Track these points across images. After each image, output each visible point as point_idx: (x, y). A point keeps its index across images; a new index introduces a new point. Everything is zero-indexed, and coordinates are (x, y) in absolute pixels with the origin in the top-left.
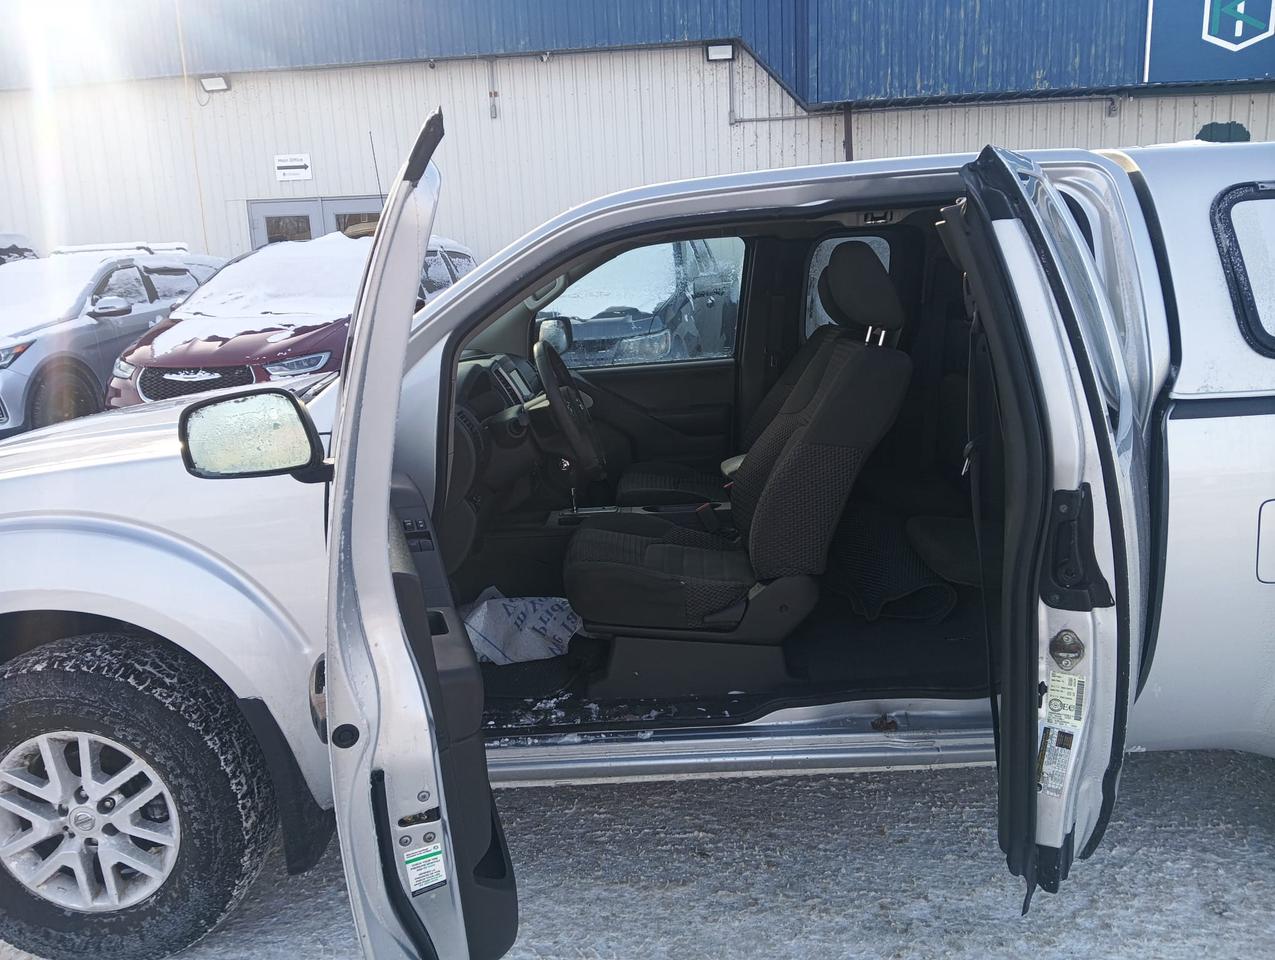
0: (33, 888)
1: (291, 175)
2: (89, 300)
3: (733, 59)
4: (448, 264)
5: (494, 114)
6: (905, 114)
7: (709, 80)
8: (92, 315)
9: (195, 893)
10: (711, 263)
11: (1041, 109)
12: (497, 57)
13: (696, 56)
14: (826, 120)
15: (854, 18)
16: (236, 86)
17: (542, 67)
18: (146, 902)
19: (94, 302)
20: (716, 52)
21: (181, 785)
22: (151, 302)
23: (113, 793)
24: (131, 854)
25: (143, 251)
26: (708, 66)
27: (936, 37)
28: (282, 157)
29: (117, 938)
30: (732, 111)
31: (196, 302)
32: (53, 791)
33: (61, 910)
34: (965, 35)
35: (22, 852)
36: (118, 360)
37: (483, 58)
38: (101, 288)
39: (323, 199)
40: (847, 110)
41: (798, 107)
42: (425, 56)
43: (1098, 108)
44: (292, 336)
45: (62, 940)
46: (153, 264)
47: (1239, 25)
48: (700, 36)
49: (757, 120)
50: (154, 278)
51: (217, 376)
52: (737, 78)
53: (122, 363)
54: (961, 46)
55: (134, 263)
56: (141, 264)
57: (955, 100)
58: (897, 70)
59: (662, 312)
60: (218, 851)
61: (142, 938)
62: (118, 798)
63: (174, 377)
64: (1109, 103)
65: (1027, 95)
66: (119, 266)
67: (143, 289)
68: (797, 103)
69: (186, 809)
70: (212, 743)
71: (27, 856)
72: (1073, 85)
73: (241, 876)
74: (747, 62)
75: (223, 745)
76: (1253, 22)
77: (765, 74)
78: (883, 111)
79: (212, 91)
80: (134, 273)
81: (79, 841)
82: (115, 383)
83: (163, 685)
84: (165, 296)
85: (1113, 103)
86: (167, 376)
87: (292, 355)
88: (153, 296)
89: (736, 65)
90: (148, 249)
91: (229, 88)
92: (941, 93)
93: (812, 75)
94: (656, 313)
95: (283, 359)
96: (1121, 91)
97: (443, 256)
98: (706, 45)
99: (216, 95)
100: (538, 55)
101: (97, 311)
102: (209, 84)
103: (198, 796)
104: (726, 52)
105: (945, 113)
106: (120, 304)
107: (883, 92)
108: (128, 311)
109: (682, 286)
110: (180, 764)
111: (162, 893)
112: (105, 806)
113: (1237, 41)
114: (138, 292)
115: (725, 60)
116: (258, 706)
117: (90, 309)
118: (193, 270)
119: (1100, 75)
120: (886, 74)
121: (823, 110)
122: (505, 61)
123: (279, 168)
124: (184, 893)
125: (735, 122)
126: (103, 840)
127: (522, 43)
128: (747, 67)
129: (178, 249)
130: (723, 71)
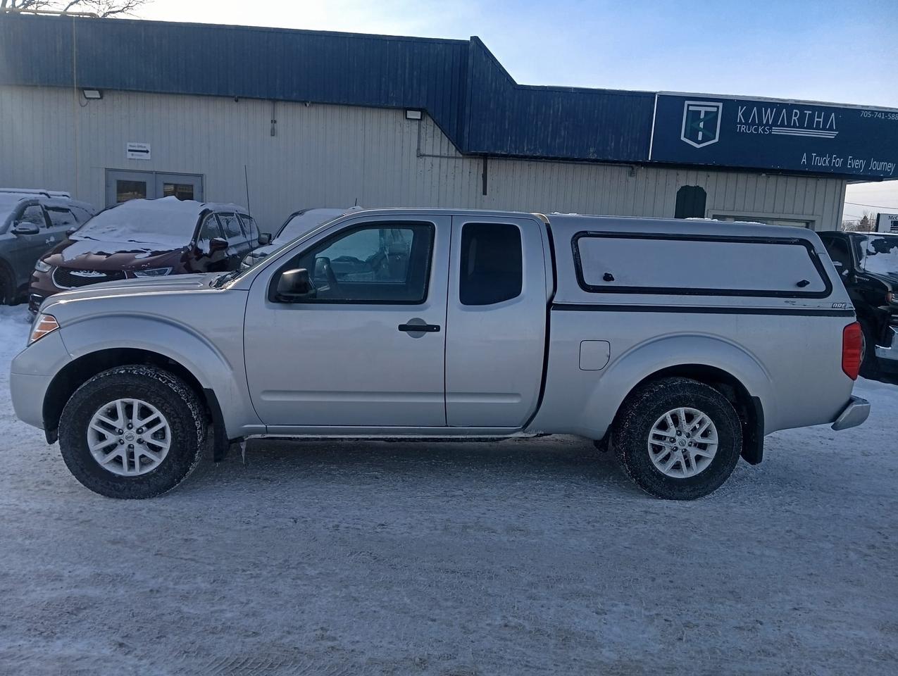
0: (102, 465)
1: (137, 156)
2: (12, 223)
3: (421, 119)
4: (240, 222)
5: (273, 133)
6: (518, 163)
7: (406, 129)
8: (14, 232)
9: (175, 467)
10: (400, 236)
11: (594, 168)
12: (278, 100)
13: (400, 115)
14: (473, 161)
15: (491, 106)
16: (106, 97)
17: (305, 110)
18: (151, 472)
19: (15, 225)
20: (411, 114)
21: (175, 422)
22: (48, 227)
23: (143, 426)
24: (148, 451)
25: (43, 196)
26: (406, 122)
27: (537, 122)
28: (132, 144)
29: (138, 485)
30: (419, 149)
31: (85, 231)
32: (120, 423)
33: (114, 474)
34: (552, 123)
35: (98, 450)
36: (39, 261)
37: (269, 99)
38: (19, 216)
39: (156, 173)
40: (485, 157)
41: (458, 152)
42: (233, 94)
43: (624, 171)
44: (150, 256)
45: (114, 486)
46: (50, 204)
47: (700, 134)
48: (402, 104)
49: (433, 156)
50: (50, 213)
51: (104, 275)
52: (423, 131)
53: (42, 262)
54: (550, 129)
55: (39, 203)
56: (43, 203)
57: (547, 158)
58: (514, 138)
59: (370, 261)
60: (187, 449)
61: (149, 486)
62: (144, 428)
63: (77, 274)
64: (631, 169)
65: (586, 160)
66: (30, 204)
67: (43, 219)
68: (457, 149)
69: (175, 432)
70: (190, 406)
71: (100, 452)
72: (610, 158)
73: (194, 462)
74: (429, 122)
75: (193, 408)
76: (708, 133)
77: (439, 130)
78: (506, 160)
79: (90, 98)
80: (39, 209)
81: (126, 446)
82: (35, 274)
83: (171, 383)
84: (56, 224)
85: (633, 169)
86: (72, 273)
87: (150, 267)
88: (49, 224)
89: (423, 123)
90: (47, 195)
91: (101, 98)
92: (538, 154)
93: (466, 135)
94: (367, 262)
95: (145, 268)
96: (637, 163)
97: (237, 216)
98: (406, 110)
99: (92, 101)
100: (304, 103)
101: (18, 230)
102: (89, 94)
103: (182, 427)
104: (417, 115)
105: (541, 165)
106: (33, 227)
107: (505, 150)
108: (37, 232)
109: (382, 249)
110: (176, 413)
111: (159, 468)
112: (139, 431)
113: (699, 143)
114: (41, 221)
115: (417, 119)
116: (211, 391)
117: (14, 229)
118: (73, 210)
119: (625, 154)
120: (508, 140)
121: (471, 155)
122: (283, 103)
123: (130, 150)
124: (170, 467)
125: (420, 155)
126: (136, 445)
127: (295, 94)
128: (429, 124)
129: (64, 196)
130: (415, 126)
